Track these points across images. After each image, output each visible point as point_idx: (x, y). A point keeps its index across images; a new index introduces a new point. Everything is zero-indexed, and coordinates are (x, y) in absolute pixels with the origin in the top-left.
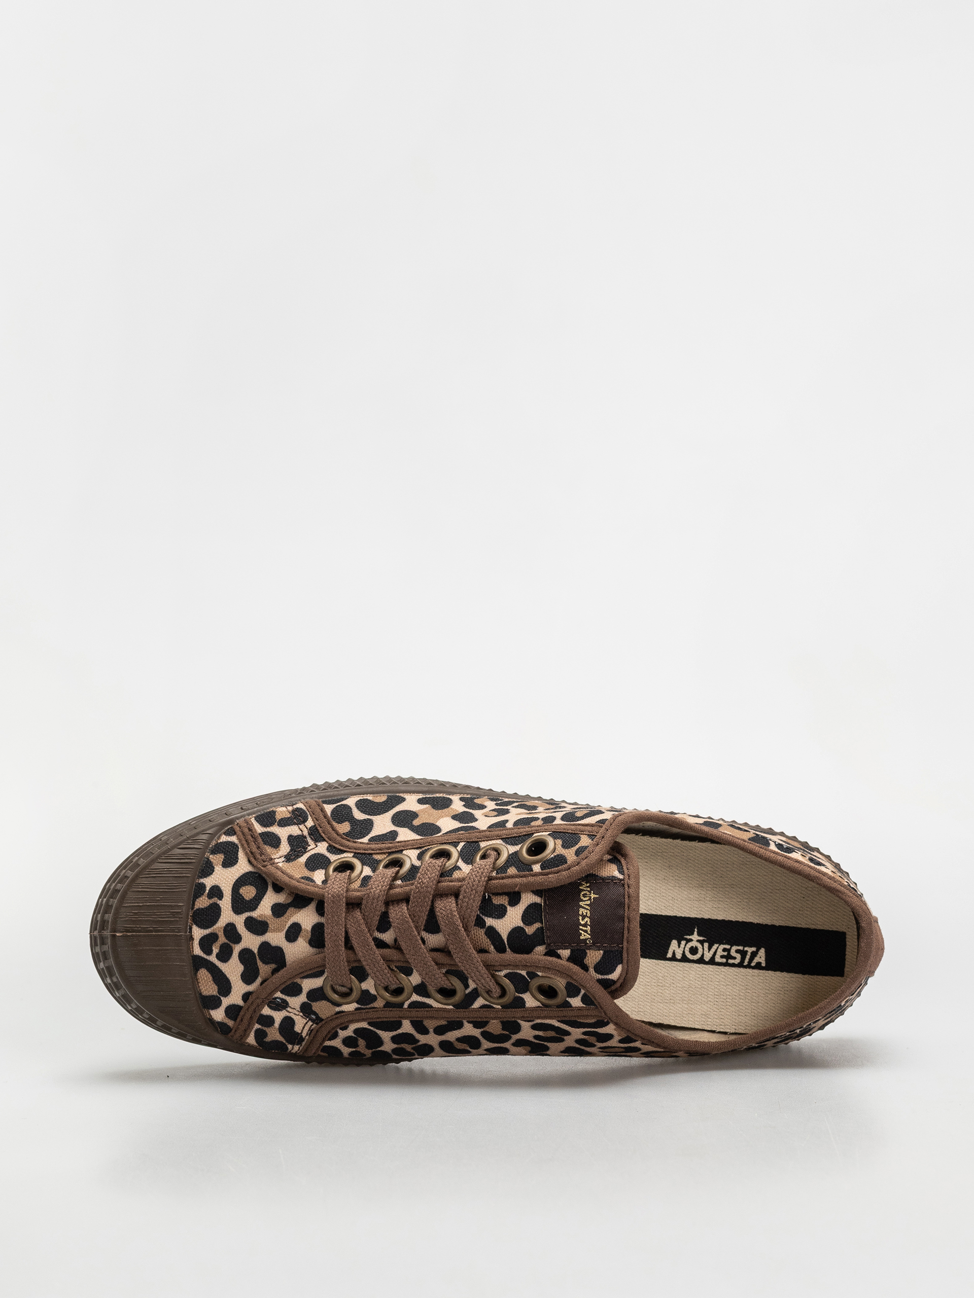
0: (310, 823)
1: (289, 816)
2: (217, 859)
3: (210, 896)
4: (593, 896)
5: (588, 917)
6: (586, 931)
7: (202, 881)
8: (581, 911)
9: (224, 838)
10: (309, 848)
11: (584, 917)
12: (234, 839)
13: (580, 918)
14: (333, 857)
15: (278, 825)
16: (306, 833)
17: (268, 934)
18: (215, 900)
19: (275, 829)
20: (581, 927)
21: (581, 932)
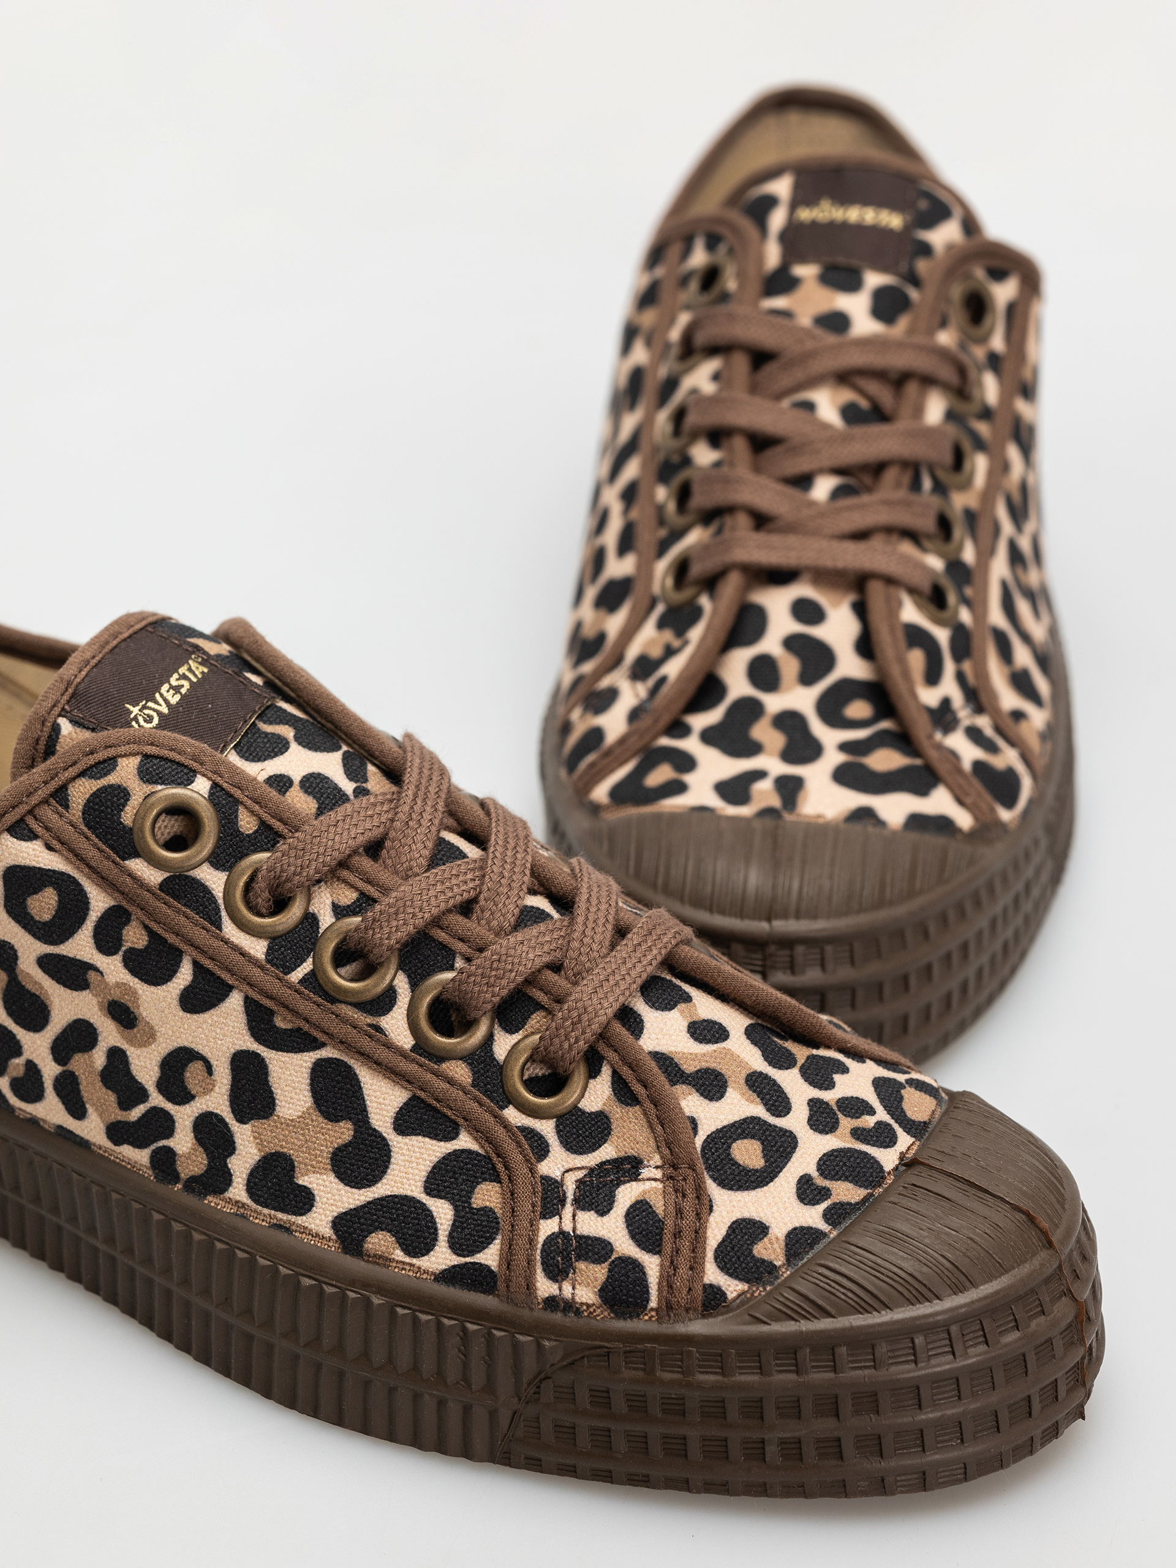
0: (548, 1227)
1: (581, 1265)
2: (771, 1250)
3: (825, 1193)
4: (135, 710)
5: (170, 684)
6: (191, 672)
7: (823, 1226)
8: (174, 699)
9: (732, 1287)
10: (580, 1174)
12: (713, 1274)
13: (184, 692)
14: (547, 1128)
15: (612, 1250)
16: (568, 1210)
17: (757, 1071)
18: (821, 1182)
19: (624, 1245)
20: (195, 681)
21: (200, 676)
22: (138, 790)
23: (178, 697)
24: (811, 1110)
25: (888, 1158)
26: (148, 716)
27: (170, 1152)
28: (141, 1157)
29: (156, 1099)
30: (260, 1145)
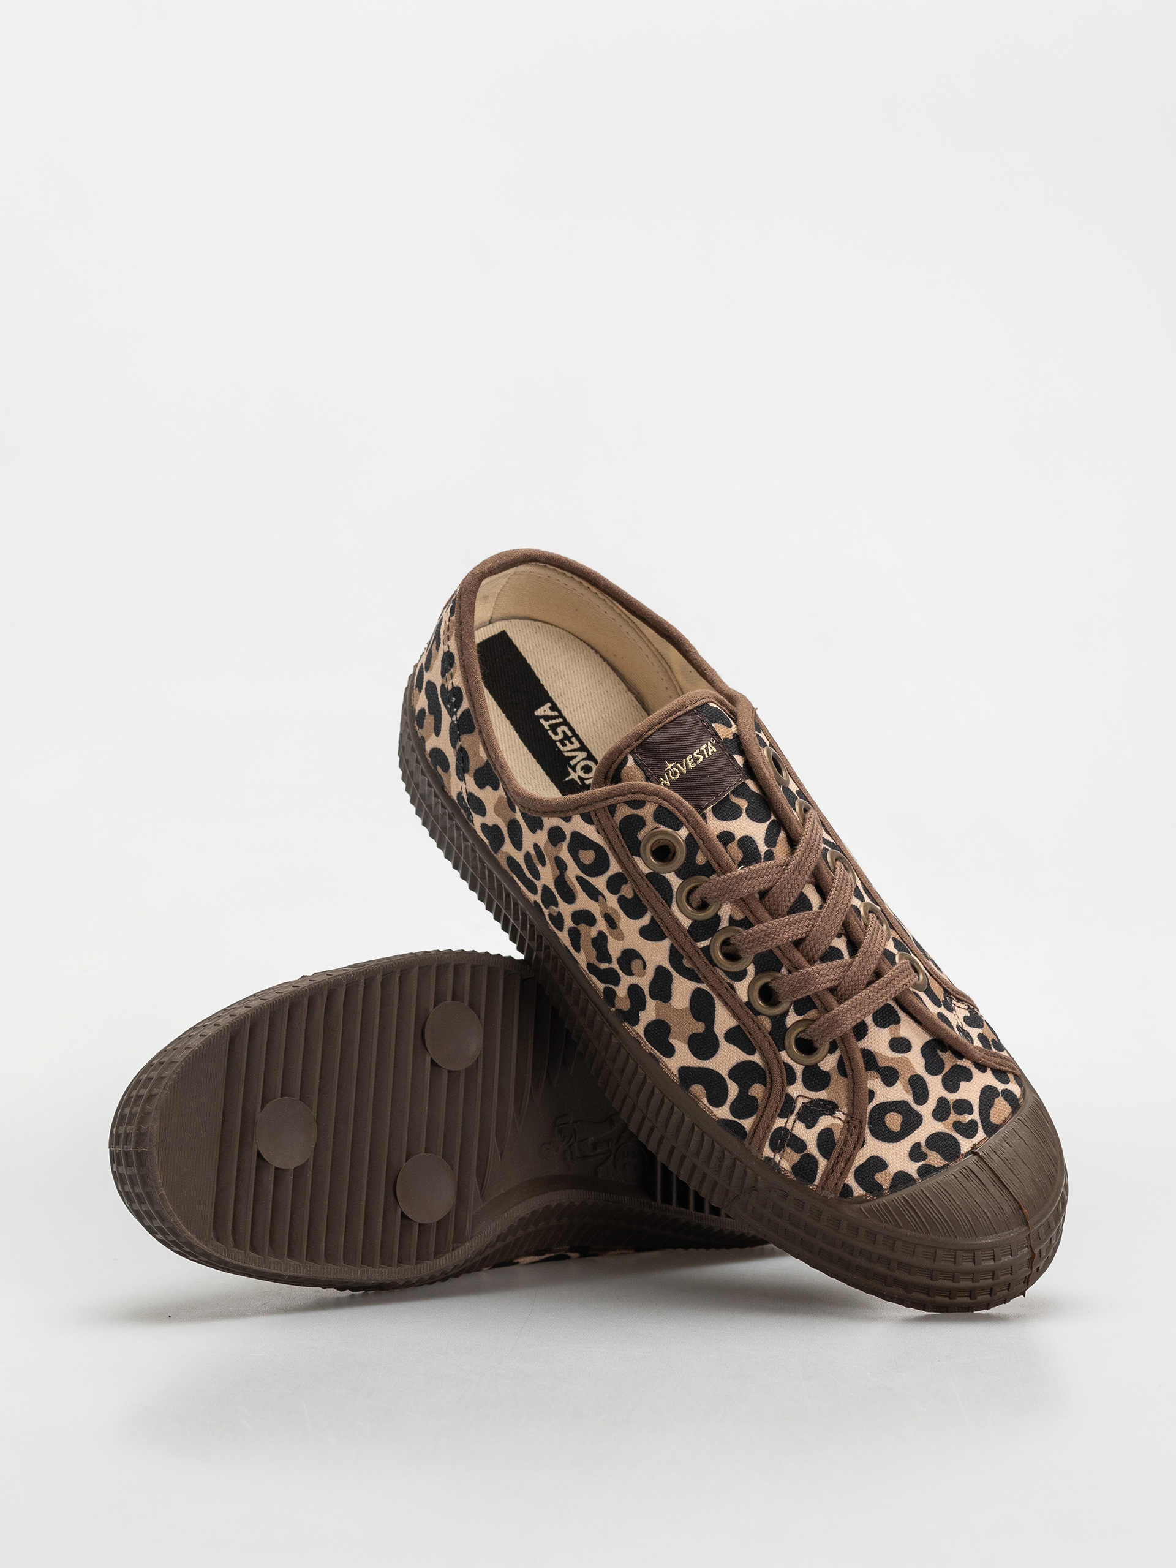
0: (780, 1123)
1: (788, 1150)
2: (884, 1179)
3: (924, 1156)
4: (670, 766)
5: (692, 756)
6: (707, 749)
7: (915, 1175)
8: (691, 767)
9: (858, 1191)
10: (806, 1101)
11: (695, 760)
12: (851, 1180)
13: (699, 762)
14: (798, 1069)
15: (806, 1149)
16: (793, 1117)
17: (918, 1073)
18: (924, 1149)
19: (813, 1149)
20: (707, 756)
21: (710, 754)
22: (651, 824)
23: (694, 765)
24: (937, 1104)
25: (966, 1145)
26: (675, 771)
27: (614, 993)
28: (601, 986)
29: (615, 965)
30: (657, 1013)
